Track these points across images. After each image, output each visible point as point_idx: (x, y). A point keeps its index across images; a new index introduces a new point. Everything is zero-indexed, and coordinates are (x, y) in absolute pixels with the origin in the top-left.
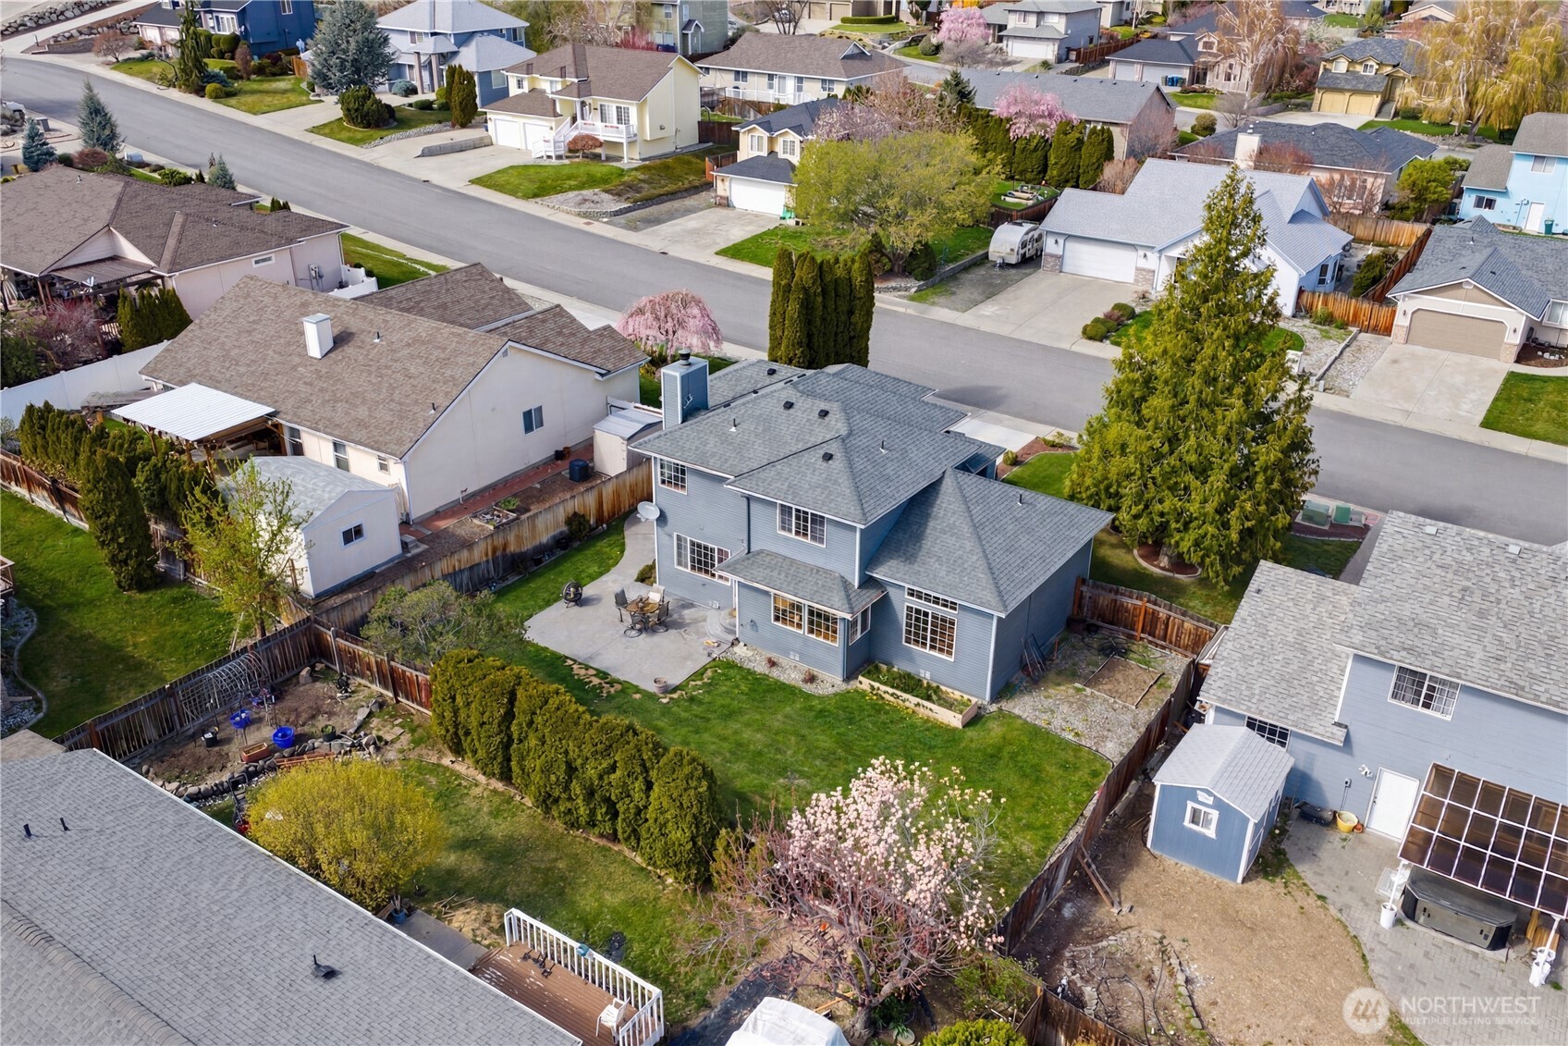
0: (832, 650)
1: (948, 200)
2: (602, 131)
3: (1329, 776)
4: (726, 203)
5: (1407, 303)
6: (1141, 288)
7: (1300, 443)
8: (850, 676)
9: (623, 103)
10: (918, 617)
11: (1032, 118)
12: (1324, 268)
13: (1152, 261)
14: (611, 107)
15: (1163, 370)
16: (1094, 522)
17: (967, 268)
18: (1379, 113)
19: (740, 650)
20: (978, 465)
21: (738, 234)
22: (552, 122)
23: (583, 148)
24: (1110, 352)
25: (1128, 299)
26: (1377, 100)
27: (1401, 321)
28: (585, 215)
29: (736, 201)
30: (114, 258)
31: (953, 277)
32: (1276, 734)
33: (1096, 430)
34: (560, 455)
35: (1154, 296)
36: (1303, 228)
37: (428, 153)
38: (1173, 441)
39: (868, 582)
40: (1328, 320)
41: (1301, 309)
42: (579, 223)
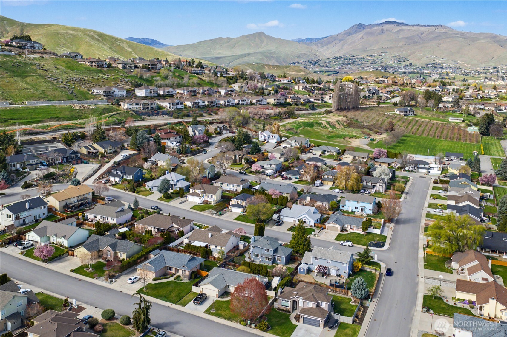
0: (270, 262)
1: (269, 213)
2: (209, 199)
3: (311, 267)
4: (231, 211)
5: (327, 225)
6: (294, 223)
7: (310, 242)
8: (272, 264)
9: (212, 195)
10: (278, 258)
11: (275, 195)
12: (318, 220)
13: (295, 219)
14: (210, 195)
15: (297, 236)
16: (291, 250)
17: (270, 221)
18: (333, 185)
19: (261, 263)
20: (281, 245)
21: (235, 216)
22: (200, 198)
23: (206, 202)
24: (291, 233)
25: (292, 225)
26: (332, 183)
27: (327, 227)
28: (211, 214)
29: (232, 210)
30: (172, 227)
31: (268, 222)
32: (307, 264)
33: (291, 242)
34: (234, 247)
35: (296, 225)
36: (314, 214)
37: (180, 203)
38: (298, 242)
39: (273, 255)
40: (318, 227)
41: (315, 226)
42: (211, 215)
